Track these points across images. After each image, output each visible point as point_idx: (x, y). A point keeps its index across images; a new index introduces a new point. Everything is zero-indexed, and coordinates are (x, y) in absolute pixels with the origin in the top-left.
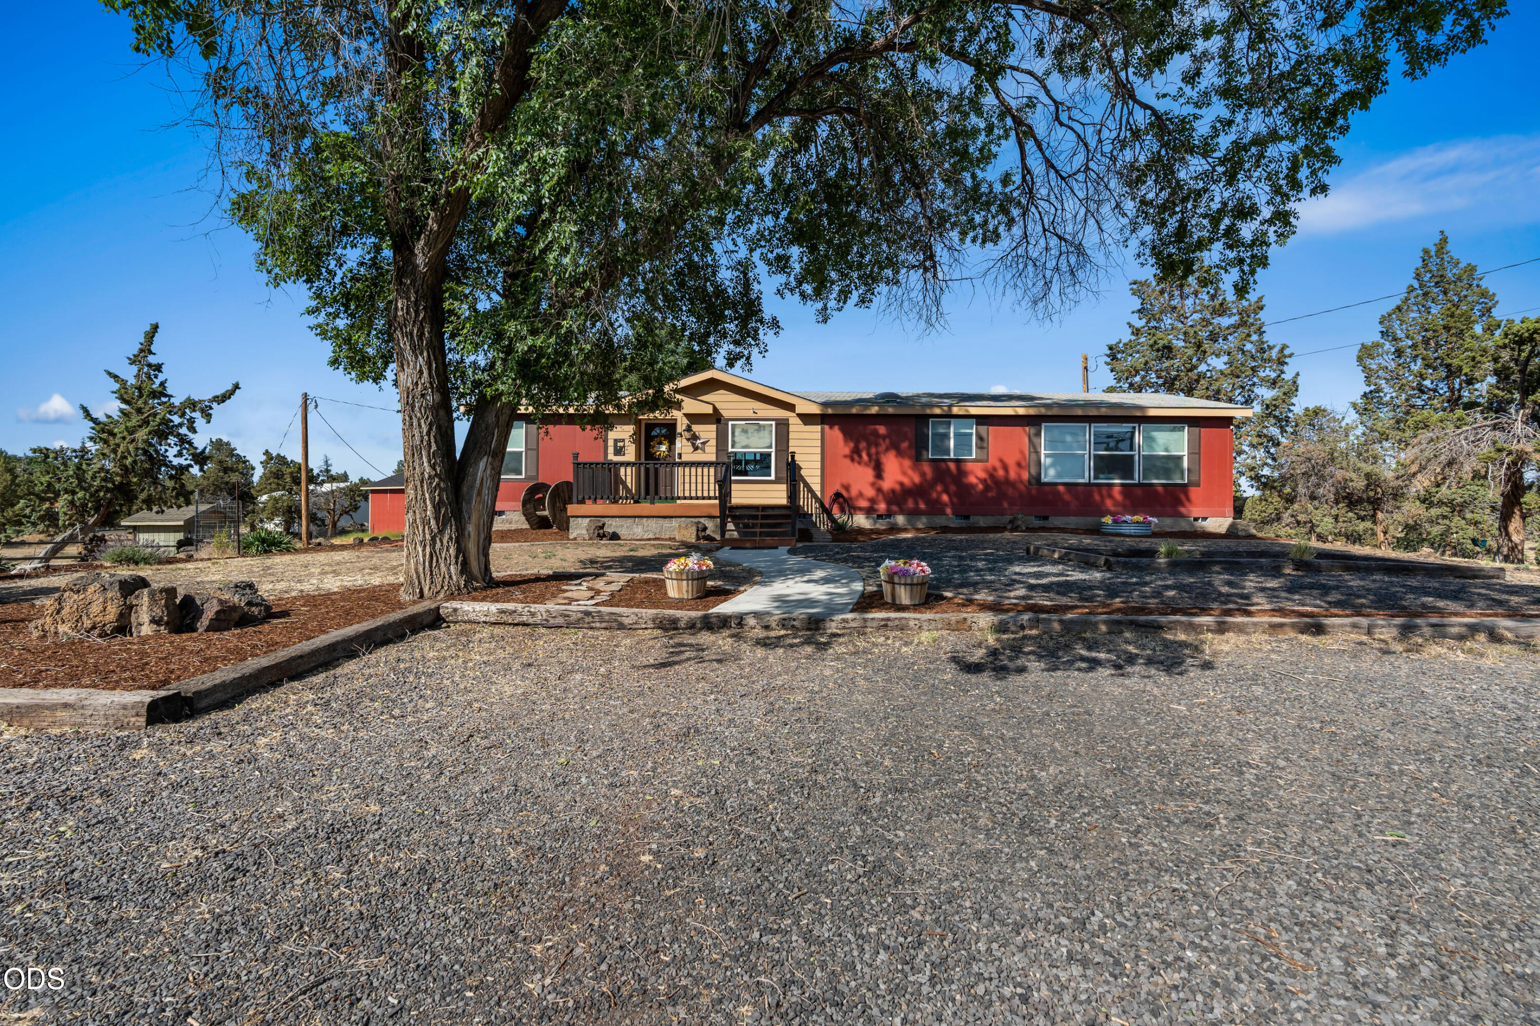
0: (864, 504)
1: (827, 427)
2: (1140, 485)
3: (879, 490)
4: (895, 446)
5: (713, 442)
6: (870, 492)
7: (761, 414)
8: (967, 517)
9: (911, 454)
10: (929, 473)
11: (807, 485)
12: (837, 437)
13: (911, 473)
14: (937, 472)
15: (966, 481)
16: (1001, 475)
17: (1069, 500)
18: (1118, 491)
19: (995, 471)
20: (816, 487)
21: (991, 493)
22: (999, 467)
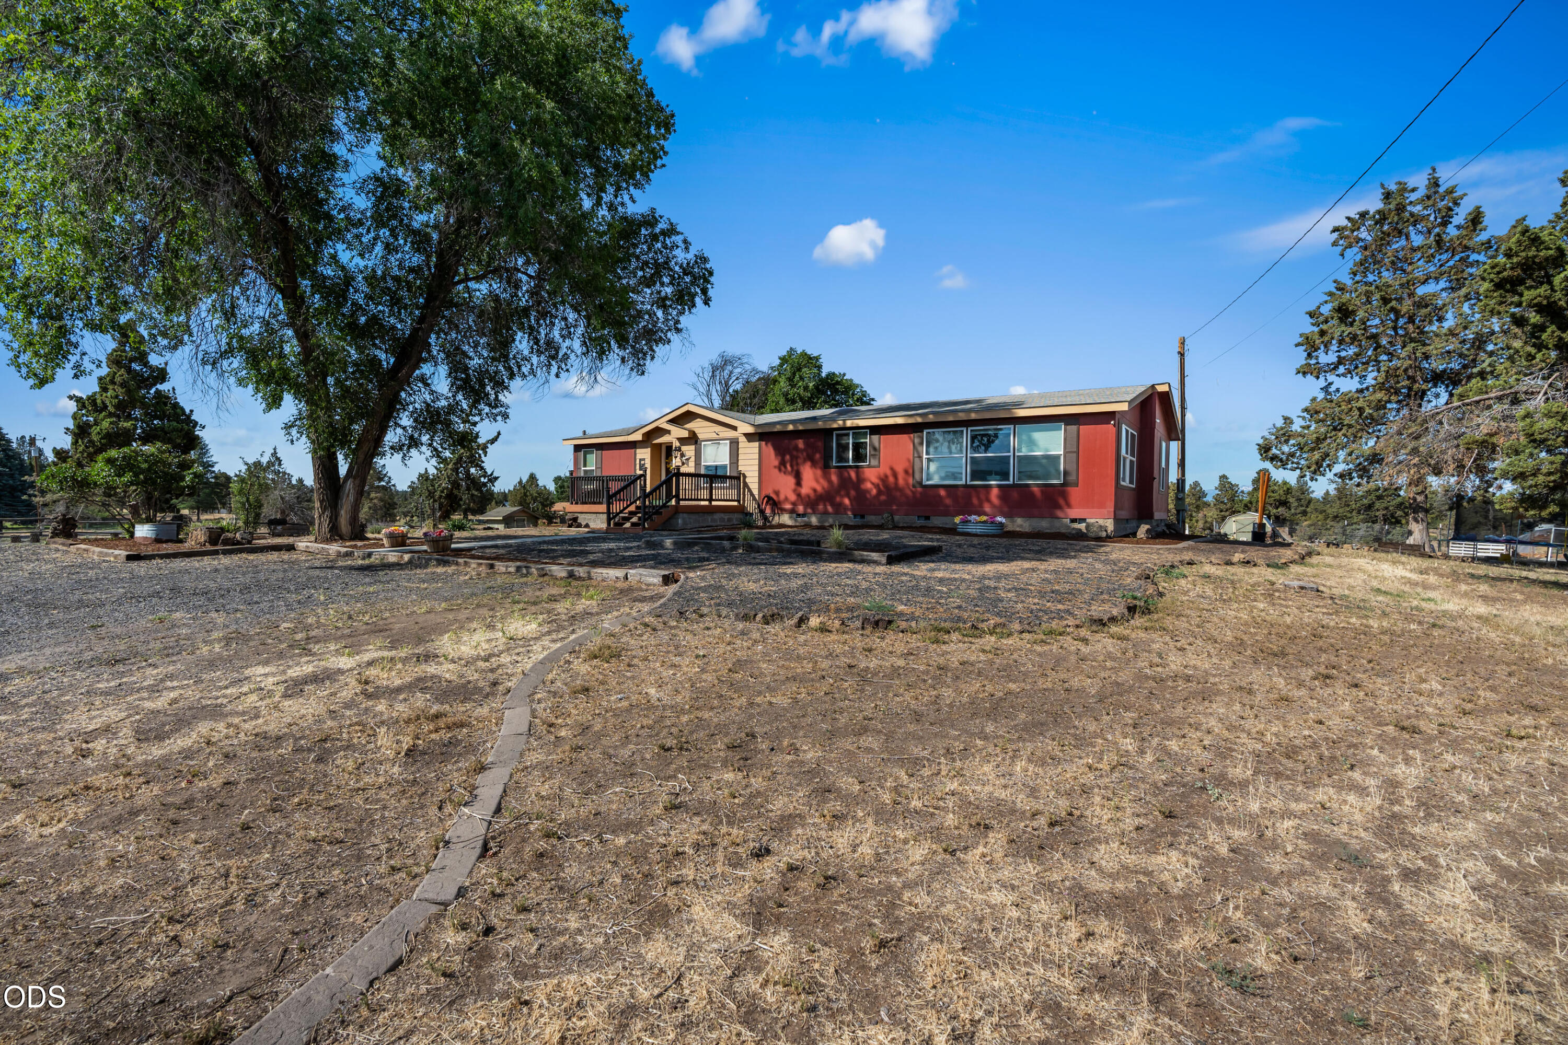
0: (788, 506)
1: (763, 443)
2: (1014, 486)
3: (799, 495)
4: (811, 458)
5: (693, 459)
6: (793, 497)
7: (722, 435)
9: (821, 464)
10: (834, 478)
11: (750, 490)
12: (770, 451)
13: (822, 481)
14: (840, 477)
15: (863, 487)
16: (891, 479)
17: (948, 501)
18: (995, 491)
19: (886, 476)
20: (756, 492)
21: (883, 498)
22: (889, 472)
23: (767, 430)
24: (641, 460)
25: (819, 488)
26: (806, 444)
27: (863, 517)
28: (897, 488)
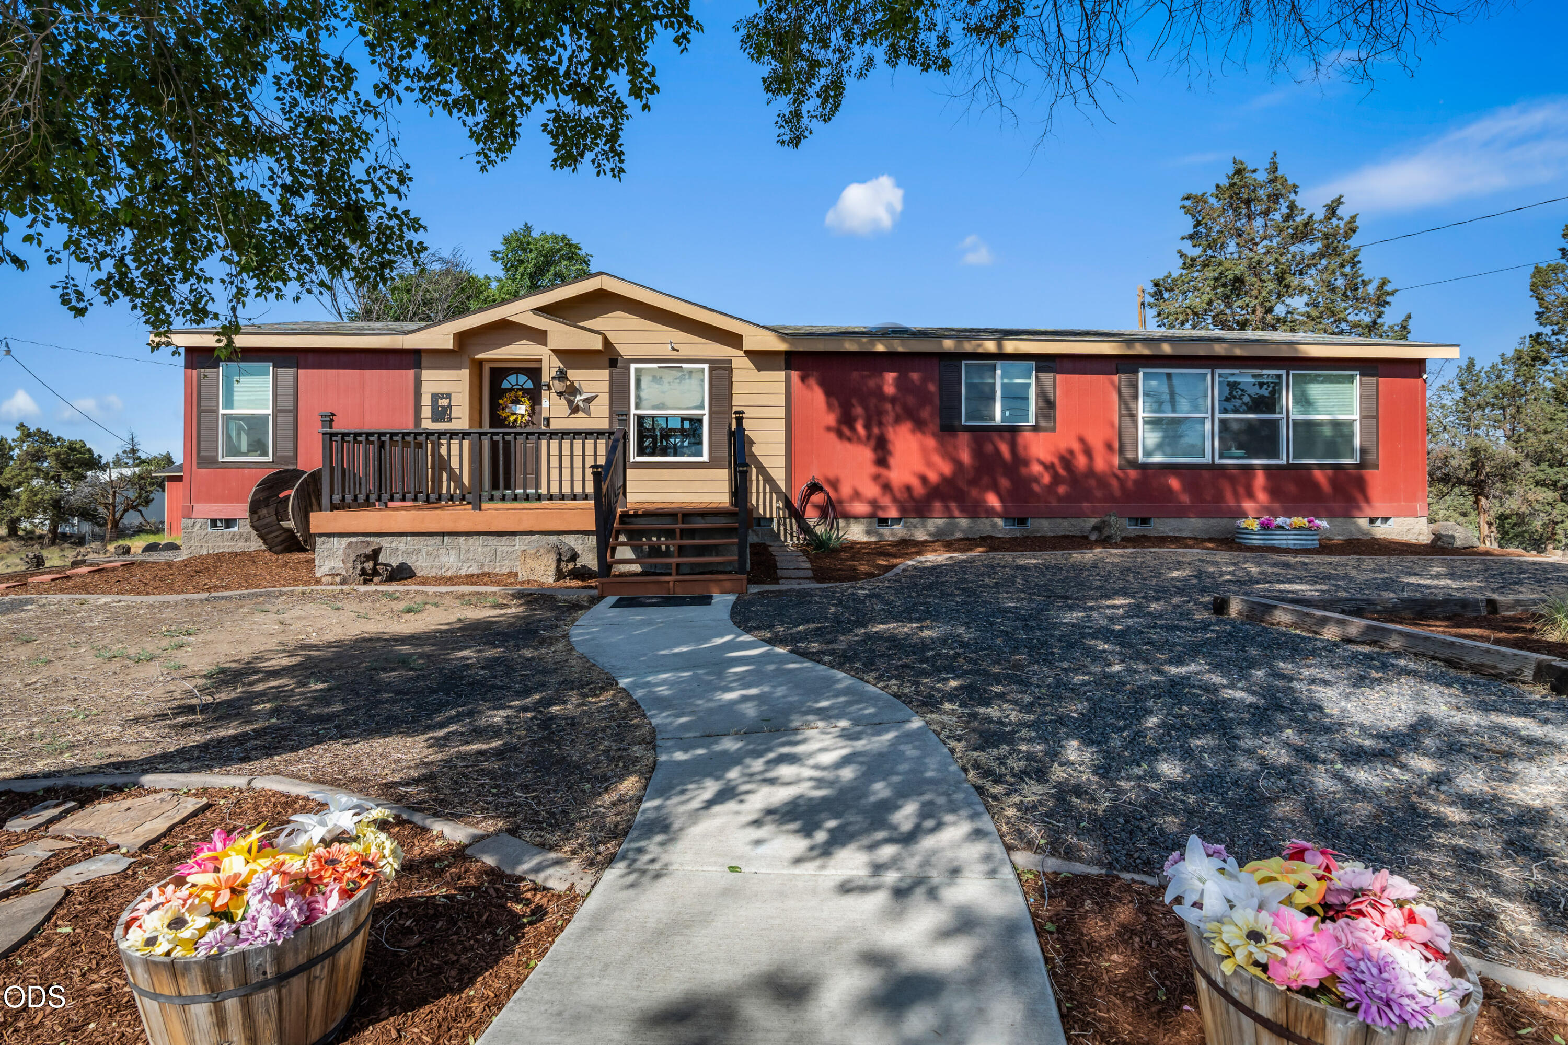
0: (859, 507)
1: (795, 375)
2: (1289, 467)
3: (886, 487)
4: (911, 415)
5: (604, 399)
6: (872, 490)
7: (685, 352)
8: (1022, 521)
9: (934, 425)
10: (965, 457)
11: (762, 470)
12: (812, 392)
13: (937, 459)
14: (978, 452)
15: (1024, 471)
16: (1081, 461)
17: (1183, 496)
19: (1071, 452)
20: (779, 476)
21: (1062, 490)
22: (1076, 446)
24: (435, 397)
25: (933, 477)
26: (900, 384)
28: (1090, 472)
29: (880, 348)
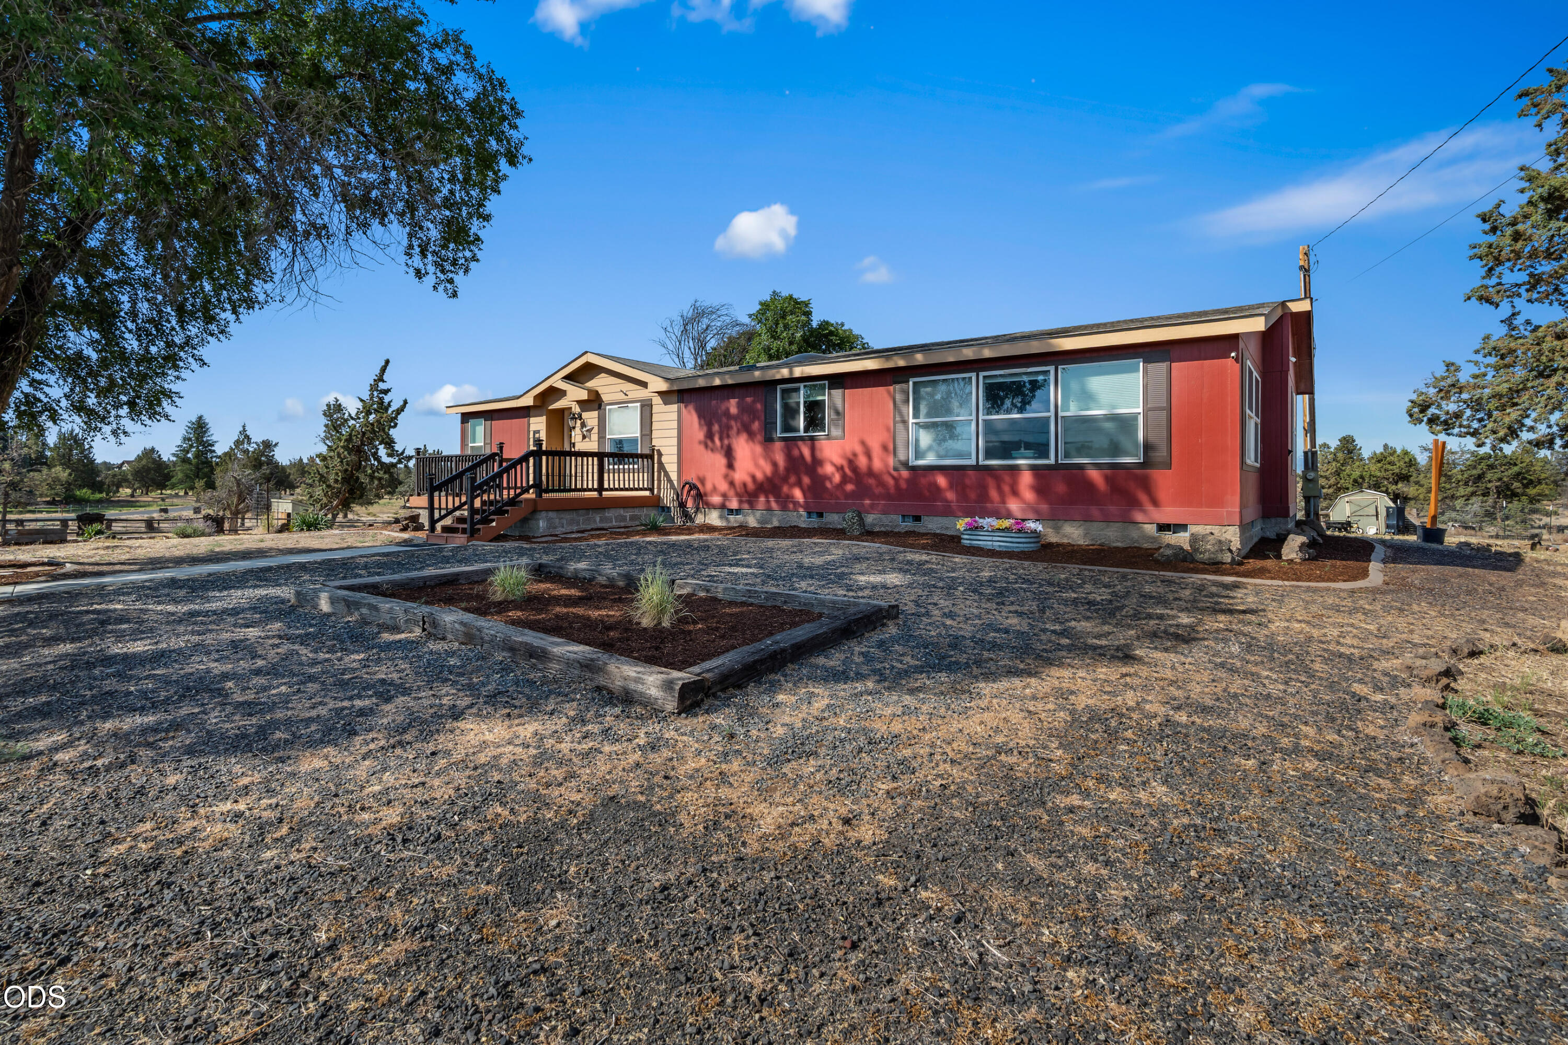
0: (716, 499)
1: (682, 405)
2: (1056, 467)
3: (732, 484)
4: (746, 429)
5: (596, 430)
6: (723, 486)
7: (632, 395)
9: (759, 437)
10: (780, 459)
11: (666, 474)
12: (692, 418)
13: (762, 462)
14: (789, 457)
15: (820, 471)
16: (862, 461)
17: (950, 495)
18: (1026, 479)
19: (855, 455)
20: (674, 476)
21: (850, 487)
22: (859, 449)
23: (686, 385)
24: (535, 432)
25: (759, 475)
26: (741, 407)
27: (820, 515)
28: (870, 472)
29: (717, 382)
